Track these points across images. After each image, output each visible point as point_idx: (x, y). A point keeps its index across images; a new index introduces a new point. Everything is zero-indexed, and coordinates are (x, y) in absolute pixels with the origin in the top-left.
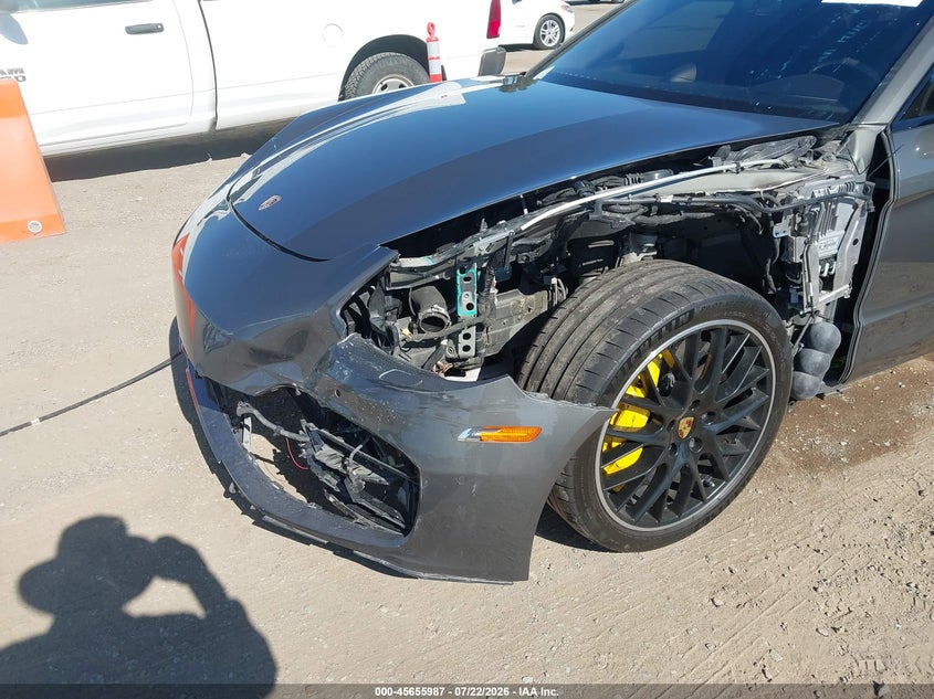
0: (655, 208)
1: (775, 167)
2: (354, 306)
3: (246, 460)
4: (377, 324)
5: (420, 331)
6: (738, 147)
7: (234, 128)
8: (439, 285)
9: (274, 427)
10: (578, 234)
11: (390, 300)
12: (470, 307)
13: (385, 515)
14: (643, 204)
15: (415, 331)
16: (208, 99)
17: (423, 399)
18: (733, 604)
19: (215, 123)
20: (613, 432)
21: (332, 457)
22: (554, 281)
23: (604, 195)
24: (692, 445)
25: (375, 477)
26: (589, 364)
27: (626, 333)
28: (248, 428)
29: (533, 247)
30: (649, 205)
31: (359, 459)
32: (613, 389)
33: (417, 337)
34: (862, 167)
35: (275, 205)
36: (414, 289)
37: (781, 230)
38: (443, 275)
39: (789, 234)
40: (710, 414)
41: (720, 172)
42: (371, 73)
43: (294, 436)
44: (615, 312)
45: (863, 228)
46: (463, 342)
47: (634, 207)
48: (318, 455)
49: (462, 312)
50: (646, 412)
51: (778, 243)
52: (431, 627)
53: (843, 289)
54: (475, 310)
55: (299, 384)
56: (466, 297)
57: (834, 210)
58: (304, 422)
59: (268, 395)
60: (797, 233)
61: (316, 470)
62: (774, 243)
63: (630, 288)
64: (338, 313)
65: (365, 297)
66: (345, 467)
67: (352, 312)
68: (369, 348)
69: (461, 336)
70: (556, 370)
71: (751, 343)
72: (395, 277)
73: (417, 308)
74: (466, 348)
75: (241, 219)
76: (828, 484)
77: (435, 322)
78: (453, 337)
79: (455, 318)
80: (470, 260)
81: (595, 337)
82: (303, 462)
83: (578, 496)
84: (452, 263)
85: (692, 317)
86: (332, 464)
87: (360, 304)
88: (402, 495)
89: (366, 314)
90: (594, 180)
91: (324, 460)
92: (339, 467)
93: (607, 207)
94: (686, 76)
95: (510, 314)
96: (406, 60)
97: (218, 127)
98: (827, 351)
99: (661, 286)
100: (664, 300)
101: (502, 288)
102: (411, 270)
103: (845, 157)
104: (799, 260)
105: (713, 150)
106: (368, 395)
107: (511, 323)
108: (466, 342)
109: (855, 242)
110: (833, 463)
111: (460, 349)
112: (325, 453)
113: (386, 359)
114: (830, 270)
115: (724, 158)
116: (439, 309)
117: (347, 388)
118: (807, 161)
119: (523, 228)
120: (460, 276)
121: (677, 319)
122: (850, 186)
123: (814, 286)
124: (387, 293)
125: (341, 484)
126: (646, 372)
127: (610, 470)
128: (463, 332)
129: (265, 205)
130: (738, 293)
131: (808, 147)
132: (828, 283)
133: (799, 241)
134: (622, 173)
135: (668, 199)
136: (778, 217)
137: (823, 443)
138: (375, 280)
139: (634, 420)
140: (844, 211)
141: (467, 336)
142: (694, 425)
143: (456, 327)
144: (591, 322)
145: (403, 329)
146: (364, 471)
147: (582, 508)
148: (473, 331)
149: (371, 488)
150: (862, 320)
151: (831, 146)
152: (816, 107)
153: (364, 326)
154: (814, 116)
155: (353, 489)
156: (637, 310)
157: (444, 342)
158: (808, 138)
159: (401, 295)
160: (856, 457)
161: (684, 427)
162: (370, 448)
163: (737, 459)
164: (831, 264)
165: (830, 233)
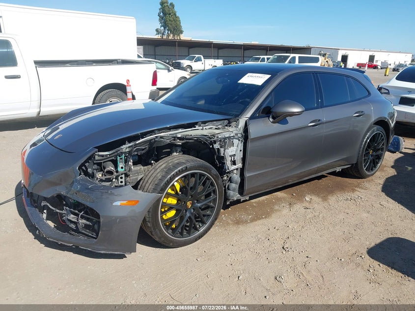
0: (176, 138)
1: (216, 129)
2: (84, 168)
3: (44, 221)
4: (91, 172)
5: (105, 176)
6: (204, 123)
7: (47, 116)
8: (112, 161)
9: (54, 209)
10: (155, 146)
11: (95, 167)
12: (122, 168)
13: (90, 234)
14: (173, 137)
15: (104, 176)
16: (37, 104)
17: (102, 193)
18: (203, 260)
19: (39, 113)
20: (164, 204)
21: (73, 218)
22: (152, 162)
23: (162, 134)
24: (192, 211)
25: (88, 223)
26: (156, 182)
27: (167, 173)
28: (45, 213)
29: (143, 150)
30: (175, 137)
31: (82, 217)
32: (163, 190)
33: (104, 178)
34: (242, 130)
35: (59, 138)
36: (104, 162)
37: (216, 146)
38: (113, 158)
39: (219, 147)
40: (197, 201)
41: (198, 129)
42: (105, 96)
43: (61, 212)
44: (165, 168)
45: (242, 146)
46: (120, 180)
47: (170, 138)
48: (69, 218)
49: (119, 169)
50: (176, 198)
51: (216, 150)
52: (104, 271)
53: (239, 165)
54: (124, 169)
55: (63, 193)
56: (121, 165)
57: (232, 141)
58: (65, 207)
59: (53, 197)
60: (221, 147)
61: (68, 223)
62: (215, 150)
63: (170, 161)
64: (77, 168)
65: (87, 164)
66: (78, 220)
67: (83, 170)
68: (86, 179)
69: (119, 178)
70: (147, 185)
71: (208, 178)
72: (97, 158)
73: (104, 168)
74: (122, 182)
75: (48, 142)
76: (242, 228)
77: (110, 173)
78: (117, 178)
79: (117, 172)
80: (122, 153)
81: (159, 174)
82: (64, 221)
83: (153, 225)
84: (116, 154)
85: (186, 169)
86: (73, 220)
87: (85, 166)
88: (96, 227)
89: (87, 169)
90: (160, 130)
91: (71, 219)
92: (76, 221)
93: (161, 137)
94: (202, 102)
95: (138, 173)
96: (119, 92)
97: (40, 115)
98: (236, 183)
99: (179, 160)
100: (179, 164)
101: (135, 164)
102: (102, 156)
103: (237, 126)
104: (223, 155)
105: (196, 123)
106: (86, 193)
107: (138, 175)
108: (121, 180)
109: (241, 151)
110: (246, 222)
111: (119, 182)
112: (72, 217)
113: (92, 182)
114: (234, 159)
115: (200, 126)
116: (112, 168)
117: (79, 191)
118: (226, 127)
119: (137, 143)
120: (118, 158)
121: (182, 169)
122: (237, 134)
123: (228, 163)
124: (94, 164)
125: (77, 227)
126: (173, 185)
127: (164, 217)
128: (120, 176)
129: (57, 137)
130: (202, 163)
131: (226, 123)
132: (234, 163)
133: (222, 150)
134: (170, 129)
135: (180, 136)
136: (215, 142)
137: (244, 217)
138: (90, 158)
139: (172, 201)
140: (236, 141)
141: (121, 178)
142: (192, 204)
143: (118, 174)
144: (158, 170)
145: (99, 175)
146: (84, 221)
147: (155, 229)
148: (123, 176)
149: (86, 227)
150: (247, 175)
151: (234, 124)
152: (231, 112)
153: (86, 173)
154: (229, 115)
155: (80, 227)
156: (171, 166)
157: (114, 180)
158: (226, 121)
159: (99, 164)
160: (252, 220)
161: (189, 204)
162: (86, 213)
163: (209, 216)
164: (234, 157)
165: (232, 148)
